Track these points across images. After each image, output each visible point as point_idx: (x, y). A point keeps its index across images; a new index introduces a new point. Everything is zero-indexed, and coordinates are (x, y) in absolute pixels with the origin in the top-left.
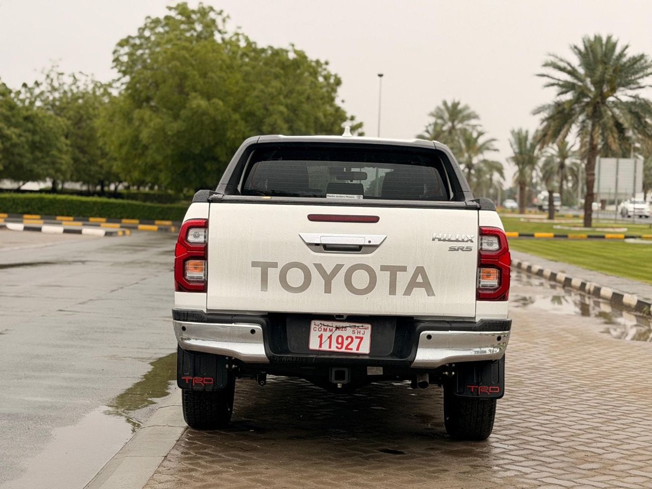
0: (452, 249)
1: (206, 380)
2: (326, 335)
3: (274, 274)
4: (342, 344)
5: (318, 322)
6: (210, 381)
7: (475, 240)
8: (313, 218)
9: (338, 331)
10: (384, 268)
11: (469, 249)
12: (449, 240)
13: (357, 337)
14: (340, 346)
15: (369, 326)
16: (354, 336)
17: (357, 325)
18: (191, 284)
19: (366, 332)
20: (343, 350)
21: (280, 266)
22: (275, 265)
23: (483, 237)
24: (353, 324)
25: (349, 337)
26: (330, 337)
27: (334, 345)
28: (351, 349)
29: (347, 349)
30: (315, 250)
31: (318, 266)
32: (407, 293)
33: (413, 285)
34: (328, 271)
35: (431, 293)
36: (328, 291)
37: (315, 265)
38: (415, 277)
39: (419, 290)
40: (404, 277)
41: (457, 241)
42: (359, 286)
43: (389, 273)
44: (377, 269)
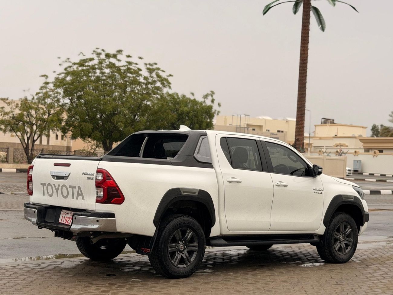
0: (88, 179)
4: (66, 220)
5: (63, 210)
7: (95, 174)
8: (56, 165)
9: (67, 215)
10: (70, 187)
11: (92, 179)
12: (87, 175)
14: (66, 221)
19: (71, 215)
22: (45, 184)
23: (98, 173)
24: (71, 212)
25: (69, 217)
26: (64, 217)
27: (65, 221)
28: (68, 223)
29: (67, 223)
30: (54, 179)
31: (54, 185)
32: (77, 199)
33: (78, 195)
34: (57, 188)
35: (83, 199)
36: (58, 196)
37: (54, 184)
38: (78, 192)
39: (80, 197)
40: (76, 191)
41: (89, 175)
42: (65, 194)
43: (71, 189)
44: (68, 187)
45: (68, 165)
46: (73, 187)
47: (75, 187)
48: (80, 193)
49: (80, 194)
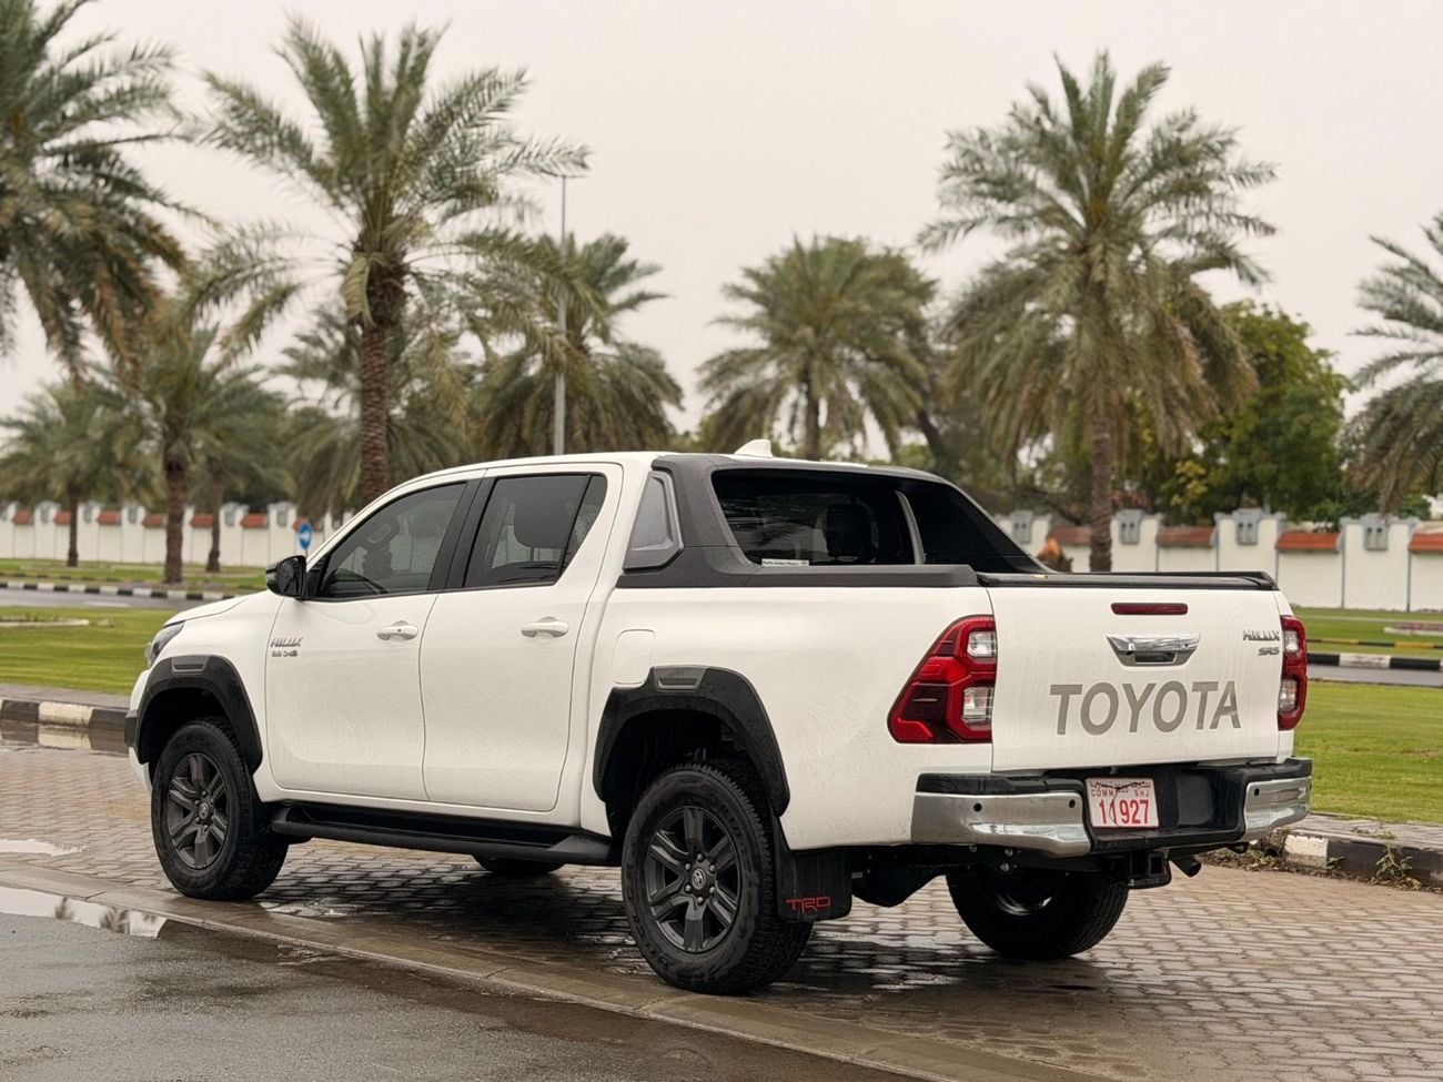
0: (1263, 652)
1: (820, 902)
2: (1108, 801)
3: (1076, 702)
4: (1127, 814)
5: (1094, 781)
6: (826, 901)
7: (1280, 637)
8: (1120, 609)
9: (1120, 794)
10: (1196, 686)
11: (1277, 651)
12: (1259, 638)
13: (1142, 802)
14: (1125, 818)
15: (1150, 782)
16: (1138, 800)
17: (1138, 781)
18: (973, 728)
19: (1148, 790)
20: (1130, 824)
21: (1085, 691)
22: (1077, 689)
23: (1286, 633)
24: (1133, 781)
25: (1133, 802)
26: (1112, 805)
27: (1120, 817)
28: (1139, 822)
29: (1134, 821)
30: (1125, 663)
31: (1128, 688)
32: (1214, 726)
33: (1222, 710)
34: (1138, 696)
35: (1236, 723)
36: (1133, 728)
37: (1125, 685)
38: (1223, 699)
39: (1226, 720)
40: (1214, 699)
41: (1265, 639)
42: (1168, 717)
43: (1199, 693)
44: (1189, 688)
45: (1180, 609)
46: (1204, 688)
47: (1213, 686)
48: (1228, 703)
49: (1229, 708)
